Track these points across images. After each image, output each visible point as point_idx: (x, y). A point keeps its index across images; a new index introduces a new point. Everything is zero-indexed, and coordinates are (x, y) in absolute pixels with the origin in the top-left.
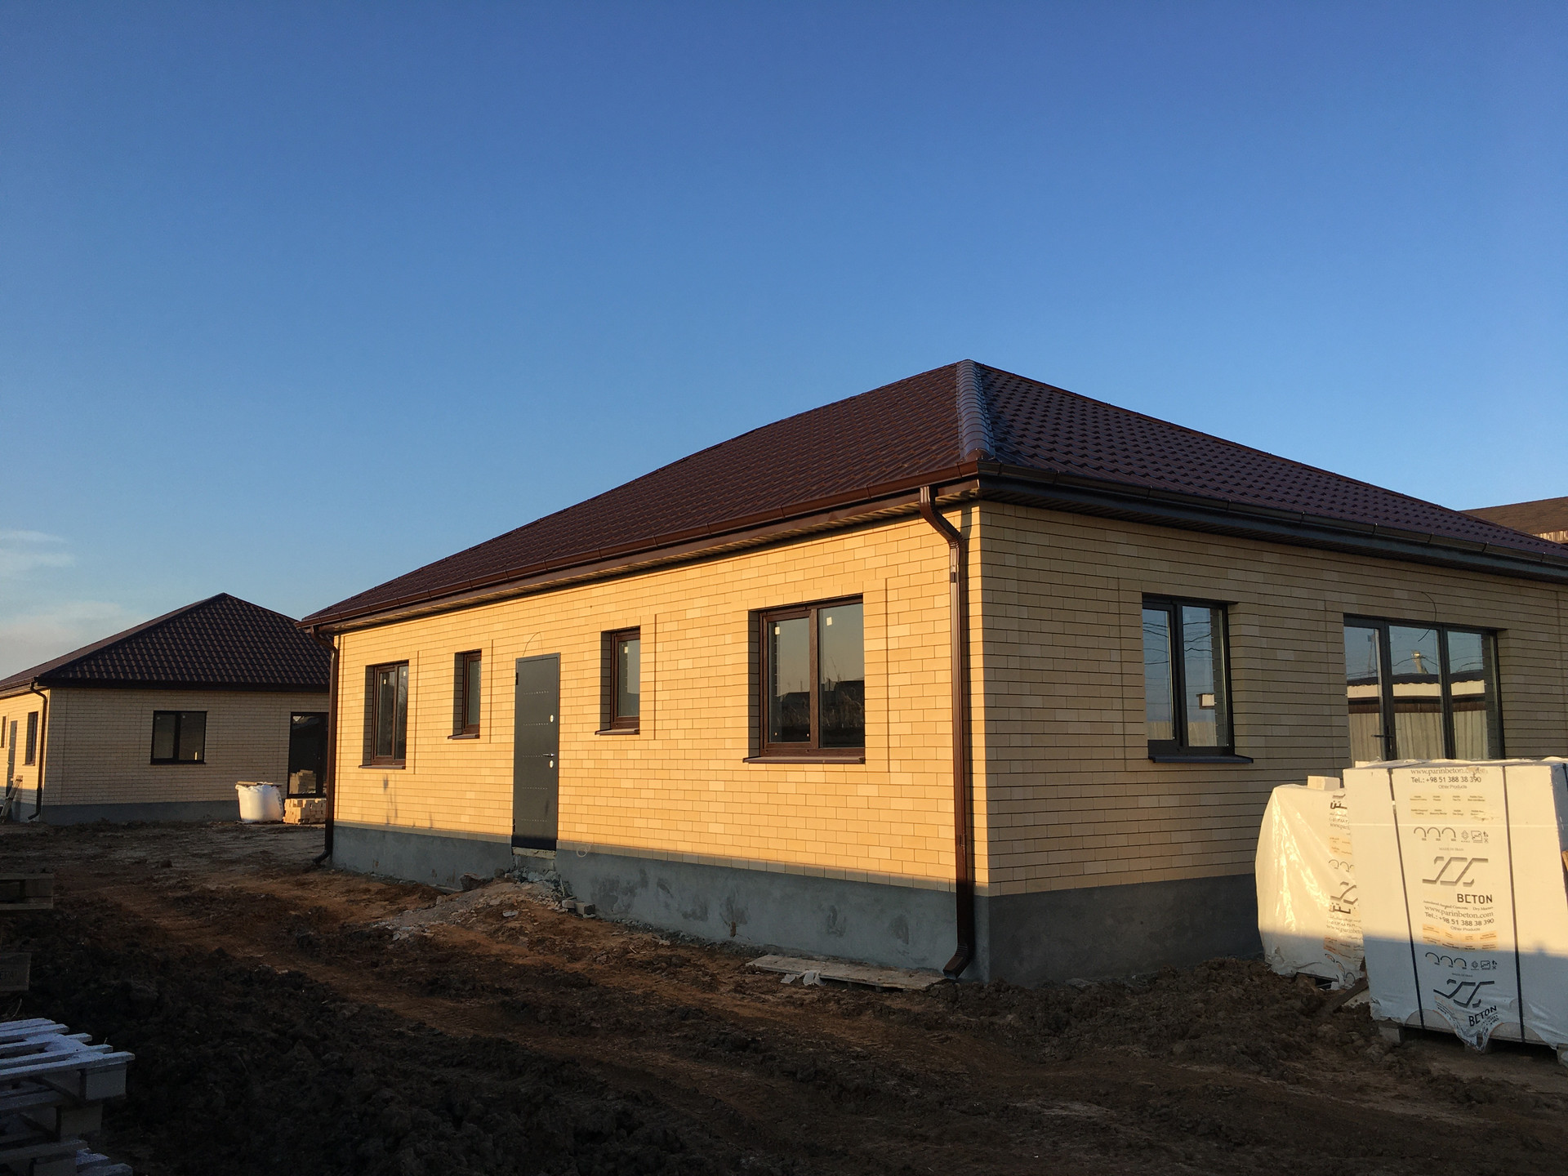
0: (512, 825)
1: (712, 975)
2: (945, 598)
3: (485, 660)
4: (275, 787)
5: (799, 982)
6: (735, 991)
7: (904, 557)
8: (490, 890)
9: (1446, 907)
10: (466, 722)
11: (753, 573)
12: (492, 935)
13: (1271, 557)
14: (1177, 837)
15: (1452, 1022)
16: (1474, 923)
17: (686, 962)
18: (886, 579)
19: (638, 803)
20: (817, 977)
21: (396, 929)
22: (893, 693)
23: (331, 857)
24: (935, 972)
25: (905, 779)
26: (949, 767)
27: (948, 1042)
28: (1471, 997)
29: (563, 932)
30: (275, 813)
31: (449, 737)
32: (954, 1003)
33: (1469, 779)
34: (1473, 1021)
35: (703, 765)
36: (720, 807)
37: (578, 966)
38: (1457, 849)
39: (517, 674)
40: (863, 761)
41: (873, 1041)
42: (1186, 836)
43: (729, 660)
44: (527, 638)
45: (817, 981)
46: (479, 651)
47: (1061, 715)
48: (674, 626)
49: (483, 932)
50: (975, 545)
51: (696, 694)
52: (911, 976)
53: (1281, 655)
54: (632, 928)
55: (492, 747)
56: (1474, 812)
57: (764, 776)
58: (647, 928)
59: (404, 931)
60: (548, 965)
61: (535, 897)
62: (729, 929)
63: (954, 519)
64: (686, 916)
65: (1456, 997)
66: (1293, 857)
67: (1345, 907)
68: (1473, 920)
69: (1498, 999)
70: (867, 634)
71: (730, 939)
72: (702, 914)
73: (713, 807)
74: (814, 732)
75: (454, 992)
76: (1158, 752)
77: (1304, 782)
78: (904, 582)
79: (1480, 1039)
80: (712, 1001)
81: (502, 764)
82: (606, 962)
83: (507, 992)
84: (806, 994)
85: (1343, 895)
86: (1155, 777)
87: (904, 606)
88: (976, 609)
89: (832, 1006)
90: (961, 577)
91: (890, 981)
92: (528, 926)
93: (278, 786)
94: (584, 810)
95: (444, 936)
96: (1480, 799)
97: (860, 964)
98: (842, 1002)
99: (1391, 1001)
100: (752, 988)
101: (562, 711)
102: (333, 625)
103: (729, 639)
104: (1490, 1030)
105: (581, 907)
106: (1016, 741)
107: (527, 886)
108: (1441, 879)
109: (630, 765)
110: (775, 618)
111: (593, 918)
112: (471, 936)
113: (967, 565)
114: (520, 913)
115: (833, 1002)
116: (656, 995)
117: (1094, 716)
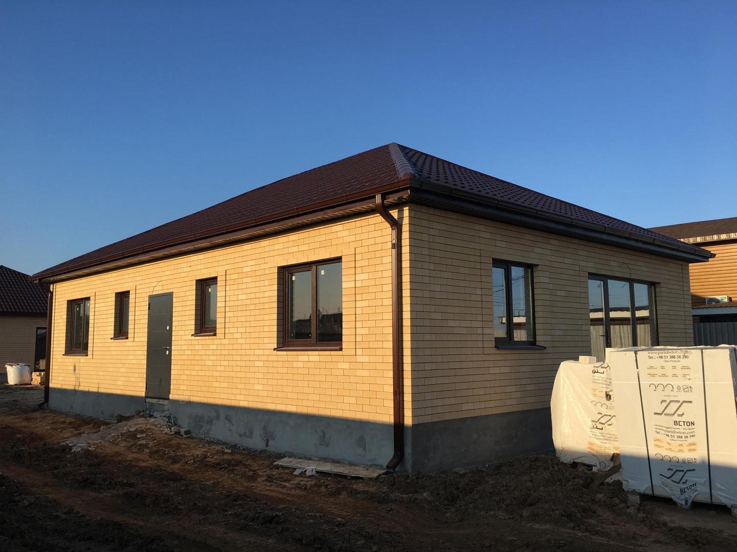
0: (145, 386)
1: (254, 471)
2: (389, 258)
3: (132, 296)
4: (27, 366)
5: (303, 474)
6: (267, 480)
7: (365, 236)
8: (130, 423)
9: (668, 428)
10: (121, 331)
11: (280, 246)
12: (129, 448)
13: (555, 242)
14: (508, 389)
15: (670, 492)
16: (684, 437)
17: (239, 463)
18: (355, 248)
19: (215, 374)
20: (314, 471)
21: (75, 446)
22: (359, 311)
23: (48, 404)
24: (381, 467)
25: (366, 359)
26: (390, 352)
27: (392, 512)
28: (681, 479)
29: (170, 446)
30: (27, 380)
31: (111, 339)
32: (392, 485)
33: (682, 357)
34: (682, 491)
35: (252, 352)
36: (261, 376)
37: (176, 467)
38: (674, 396)
39: (149, 304)
40: (341, 349)
41: (347, 512)
42: (513, 389)
43: (266, 294)
44: (154, 284)
45: (314, 473)
46: (128, 292)
47: (451, 323)
48: (236, 276)
49: (124, 447)
50: (406, 228)
51: (248, 313)
52: (367, 470)
53: (559, 293)
54: (210, 443)
55: (135, 344)
56: (684, 375)
57: (285, 358)
58: (218, 443)
59: (79, 447)
60: (159, 466)
61: (156, 426)
62: (264, 443)
63: (394, 213)
64: (240, 435)
65: (673, 478)
66: (571, 399)
67: (600, 426)
68: (683, 435)
69: (697, 480)
70: (344, 278)
71: (266, 448)
72: (250, 435)
73: (257, 375)
74: (314, 333)
75: (98, 486)
76: (500, 344)
77: (577, 359)
78: (365, 249)
79: (686, 501)
80: (254, 488)
81: (140, 353)
82: (193, 464)
83: (131, 485)
84: (308, 481)
85: (599, 420)
86: (498, 357)
87: (365, 263)
88: (406, 264)
89: (323, 489)
90: (398, 246)
91: (356, 473)
92: (150, 443)
93: (28, 366)
94: (185, 378)
95: (101, 449)
96: (688, 368)
97: (338, 462)
98: (329, 487)
99: (634, 480)
100: (277, 479)
101: (174, 324)
102: (49, 279)
103: (266, 283)
104: (693, 496)
105: (182, 431)
106: (427, 337)
107: (152, 420)
108: (665, 412)
109: (211, 352)
110: (292, 271)
111: (189, 437)
112: (117, 449)
113: (401, 239)
114: (147, 435)
115: (323, 487)
116: (220, 485)
117: (468, 324)
